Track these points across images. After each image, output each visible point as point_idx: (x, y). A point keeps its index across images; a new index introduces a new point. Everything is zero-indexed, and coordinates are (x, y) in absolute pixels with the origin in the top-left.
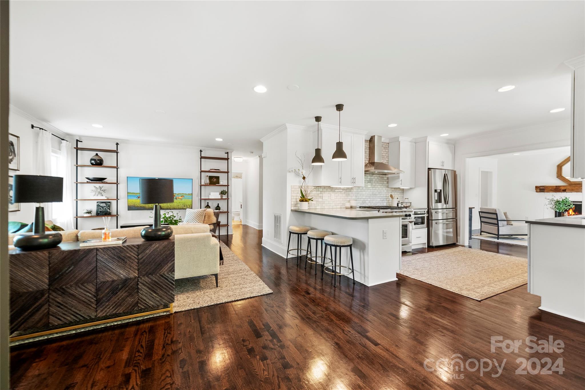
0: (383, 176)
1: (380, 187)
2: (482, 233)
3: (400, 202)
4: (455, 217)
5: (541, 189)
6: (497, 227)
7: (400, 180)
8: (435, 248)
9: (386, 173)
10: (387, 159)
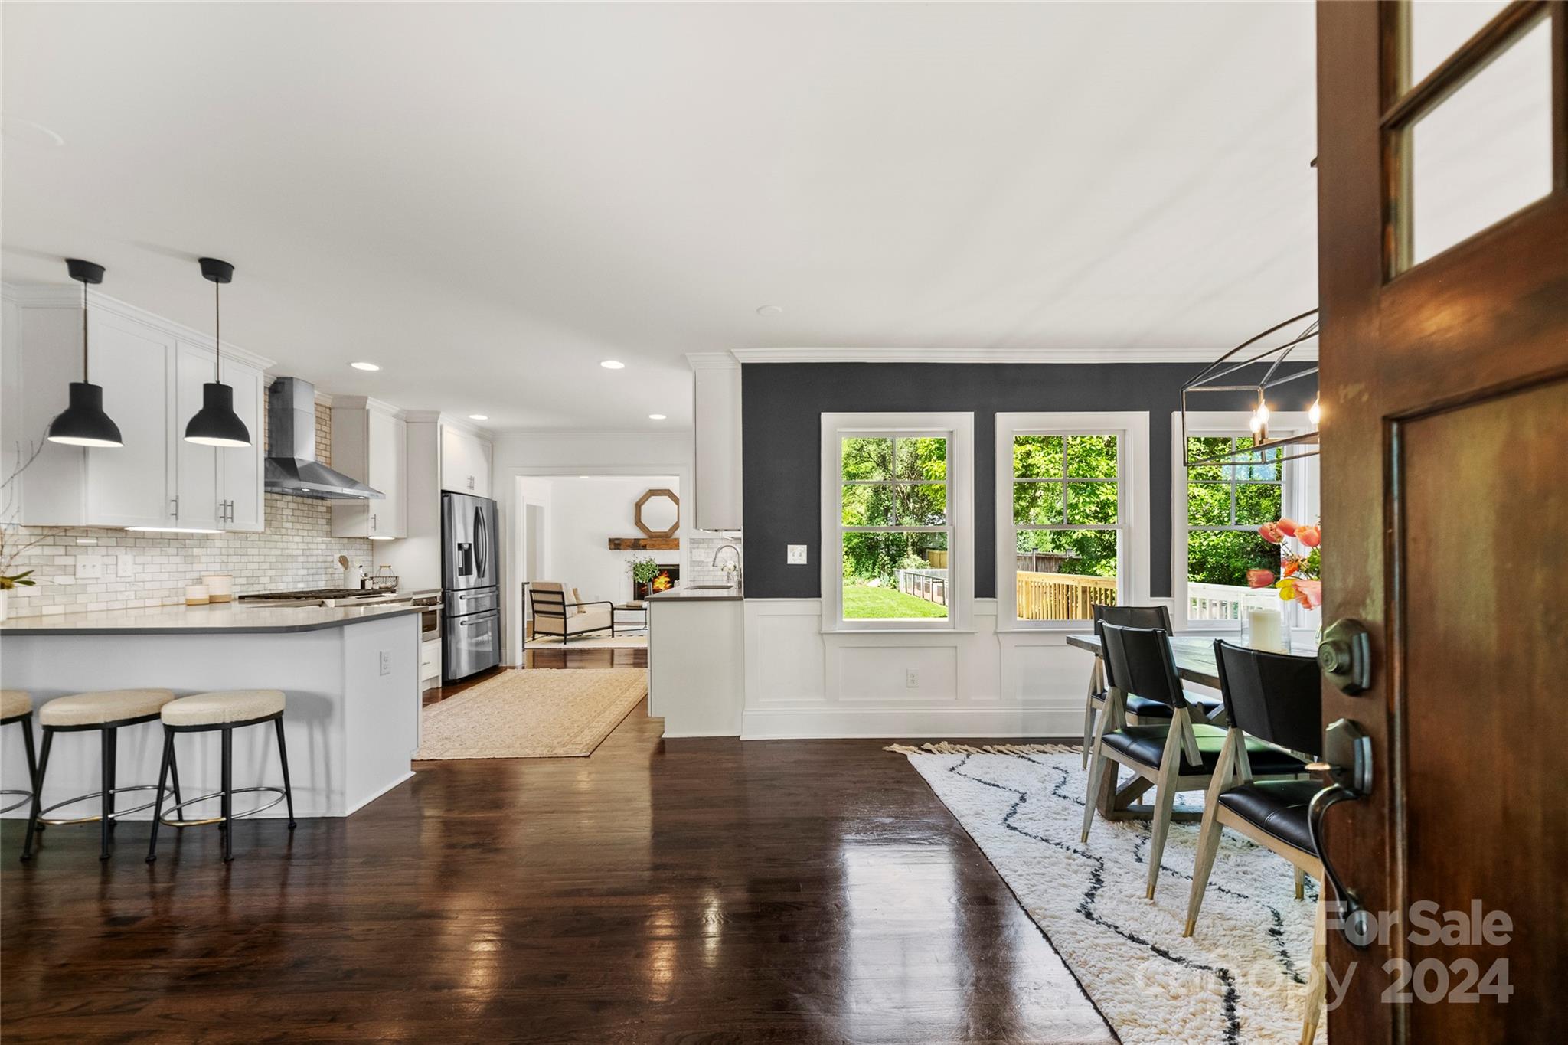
0: (315, 502)
1: (305, 533)
2: (537, 636)
3: (370, 576)
4: (495, 607)
5: (616, 544)
6: (563, 620)
7: (371, 515)
8: (460, 683)
9: (323, 492)
10: (328, 454)
